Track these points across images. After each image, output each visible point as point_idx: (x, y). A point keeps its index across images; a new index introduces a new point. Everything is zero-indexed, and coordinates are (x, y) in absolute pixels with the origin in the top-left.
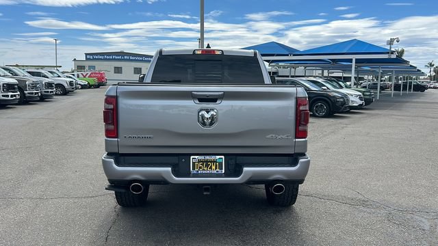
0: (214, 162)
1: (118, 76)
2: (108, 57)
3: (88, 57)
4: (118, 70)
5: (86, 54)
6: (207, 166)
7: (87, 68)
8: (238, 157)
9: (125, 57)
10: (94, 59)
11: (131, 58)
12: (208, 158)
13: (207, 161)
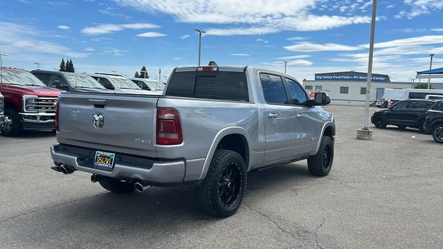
0: (108, 157)
1: (344, 96)
2: (336, 77)
3: (318, 77)
4: (344, 90)
5: (316, 75)
6: (104, 160)
7: (314, 88)
9: (355, 77)
10: (323, 79)
11: (361, 77)
12: (105, 153)
13: (105, 157)
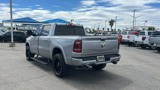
0: (102, 57)
6: (101, 59)
8: (107, 56)
12: (101, 56)
13: (101, 58)
